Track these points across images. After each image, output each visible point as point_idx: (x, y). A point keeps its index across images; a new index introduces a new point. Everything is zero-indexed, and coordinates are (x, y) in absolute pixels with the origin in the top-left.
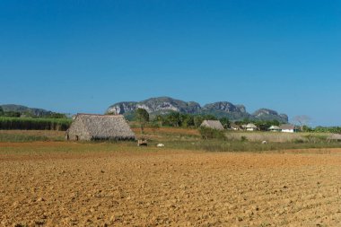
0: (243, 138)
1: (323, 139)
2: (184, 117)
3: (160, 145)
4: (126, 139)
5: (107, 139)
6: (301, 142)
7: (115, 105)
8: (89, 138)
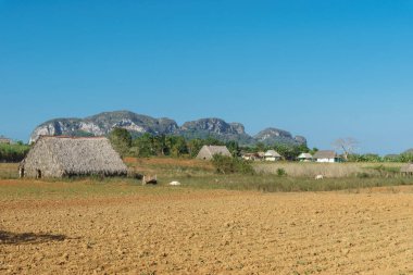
0: (280, 172)
1: (394, 171)
2: (173, 141)
3: (174, 183)
4: (115, 174)
5: (88, 174)
6: (366, 176)
7: (47, 123)
8: (59, 173)
